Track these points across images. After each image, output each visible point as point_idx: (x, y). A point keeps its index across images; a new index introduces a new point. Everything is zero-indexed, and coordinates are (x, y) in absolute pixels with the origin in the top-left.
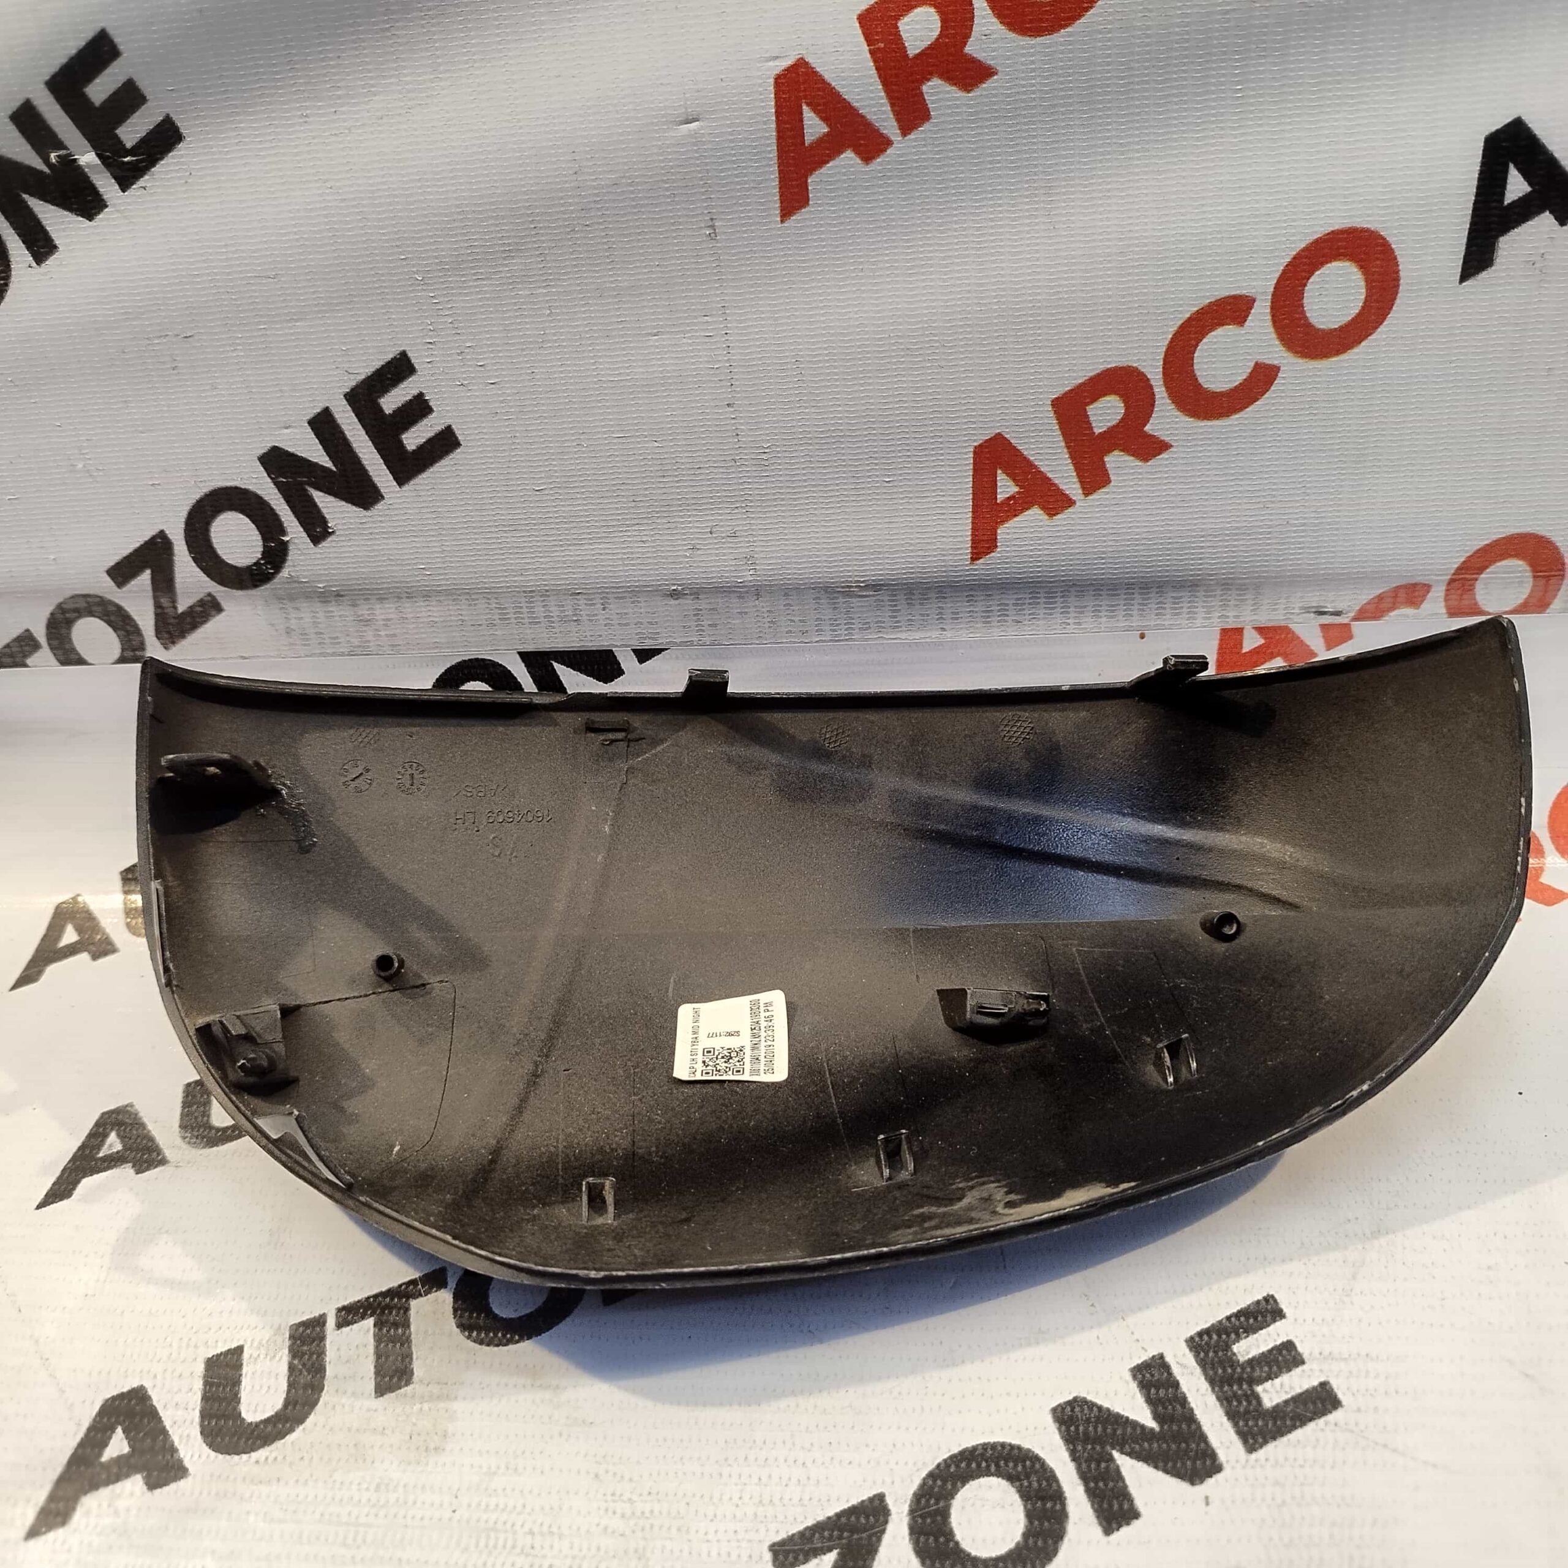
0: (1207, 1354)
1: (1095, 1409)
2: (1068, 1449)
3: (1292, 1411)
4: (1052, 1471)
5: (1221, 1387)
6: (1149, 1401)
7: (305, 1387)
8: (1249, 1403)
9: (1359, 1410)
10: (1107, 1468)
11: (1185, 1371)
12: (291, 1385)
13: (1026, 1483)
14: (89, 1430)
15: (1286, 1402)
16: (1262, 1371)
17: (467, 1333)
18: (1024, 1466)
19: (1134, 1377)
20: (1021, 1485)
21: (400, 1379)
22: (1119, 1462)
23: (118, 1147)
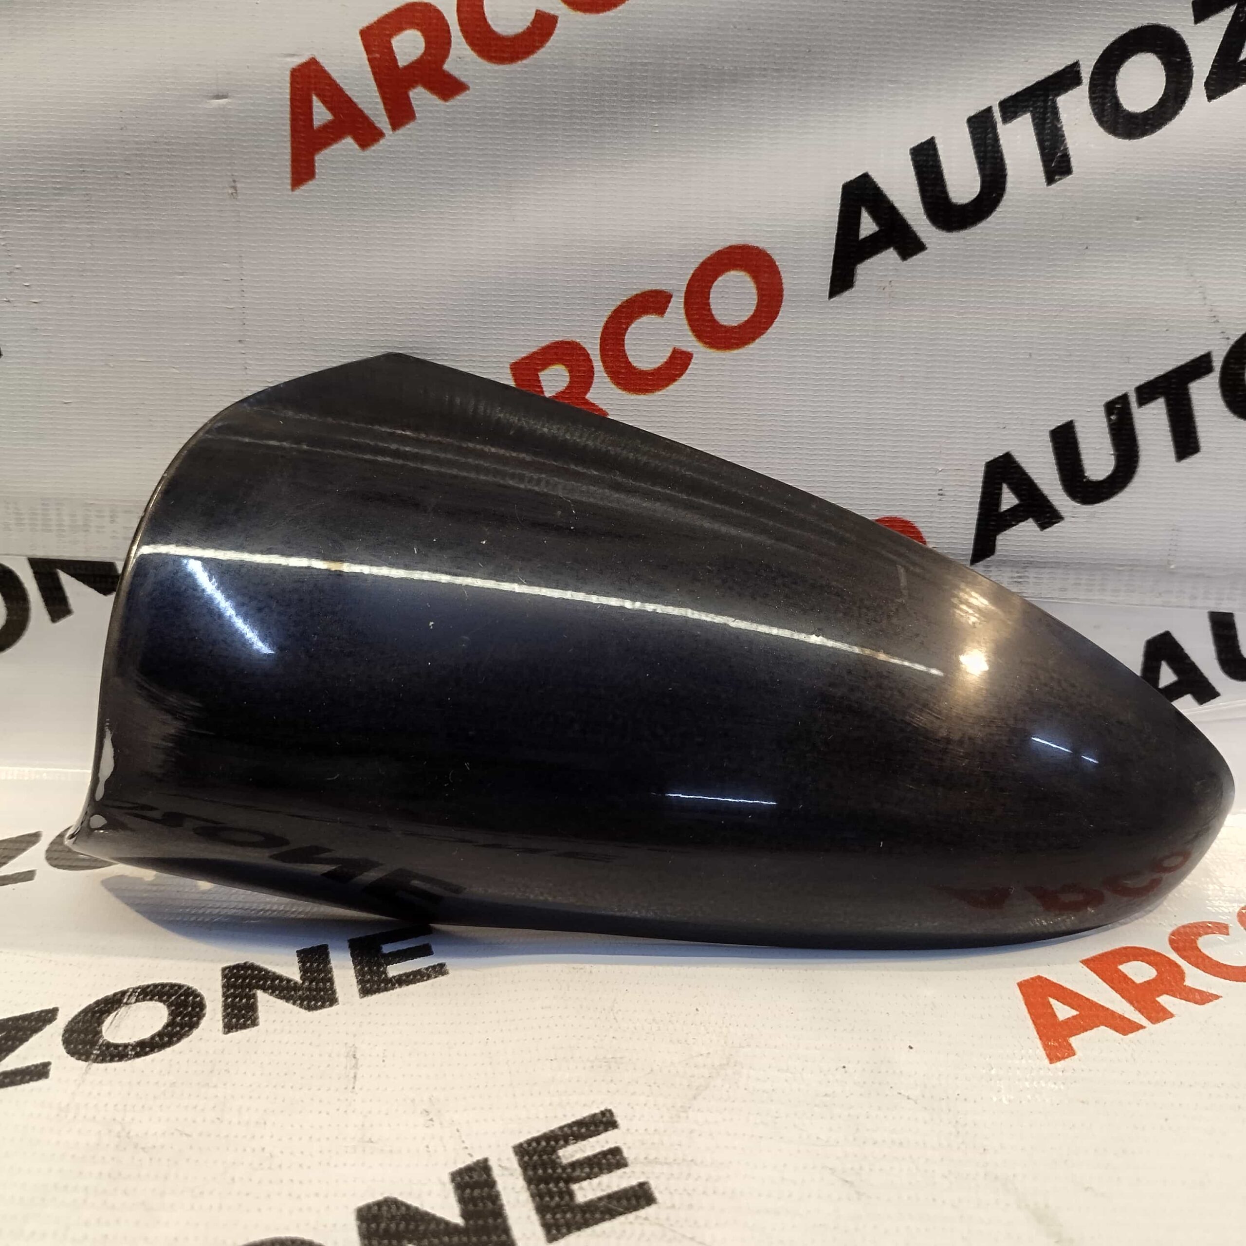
0: (531, 1158)
1: (403, 1208)
3: (605, 1206)
5: (537, 1185)
6: (462, 1200)
8: (562, 1198)
9: (673, 1206)
11: (506, 1173)
15: (600, 1199)
16: (582, 1172)
19: (453, 1180)
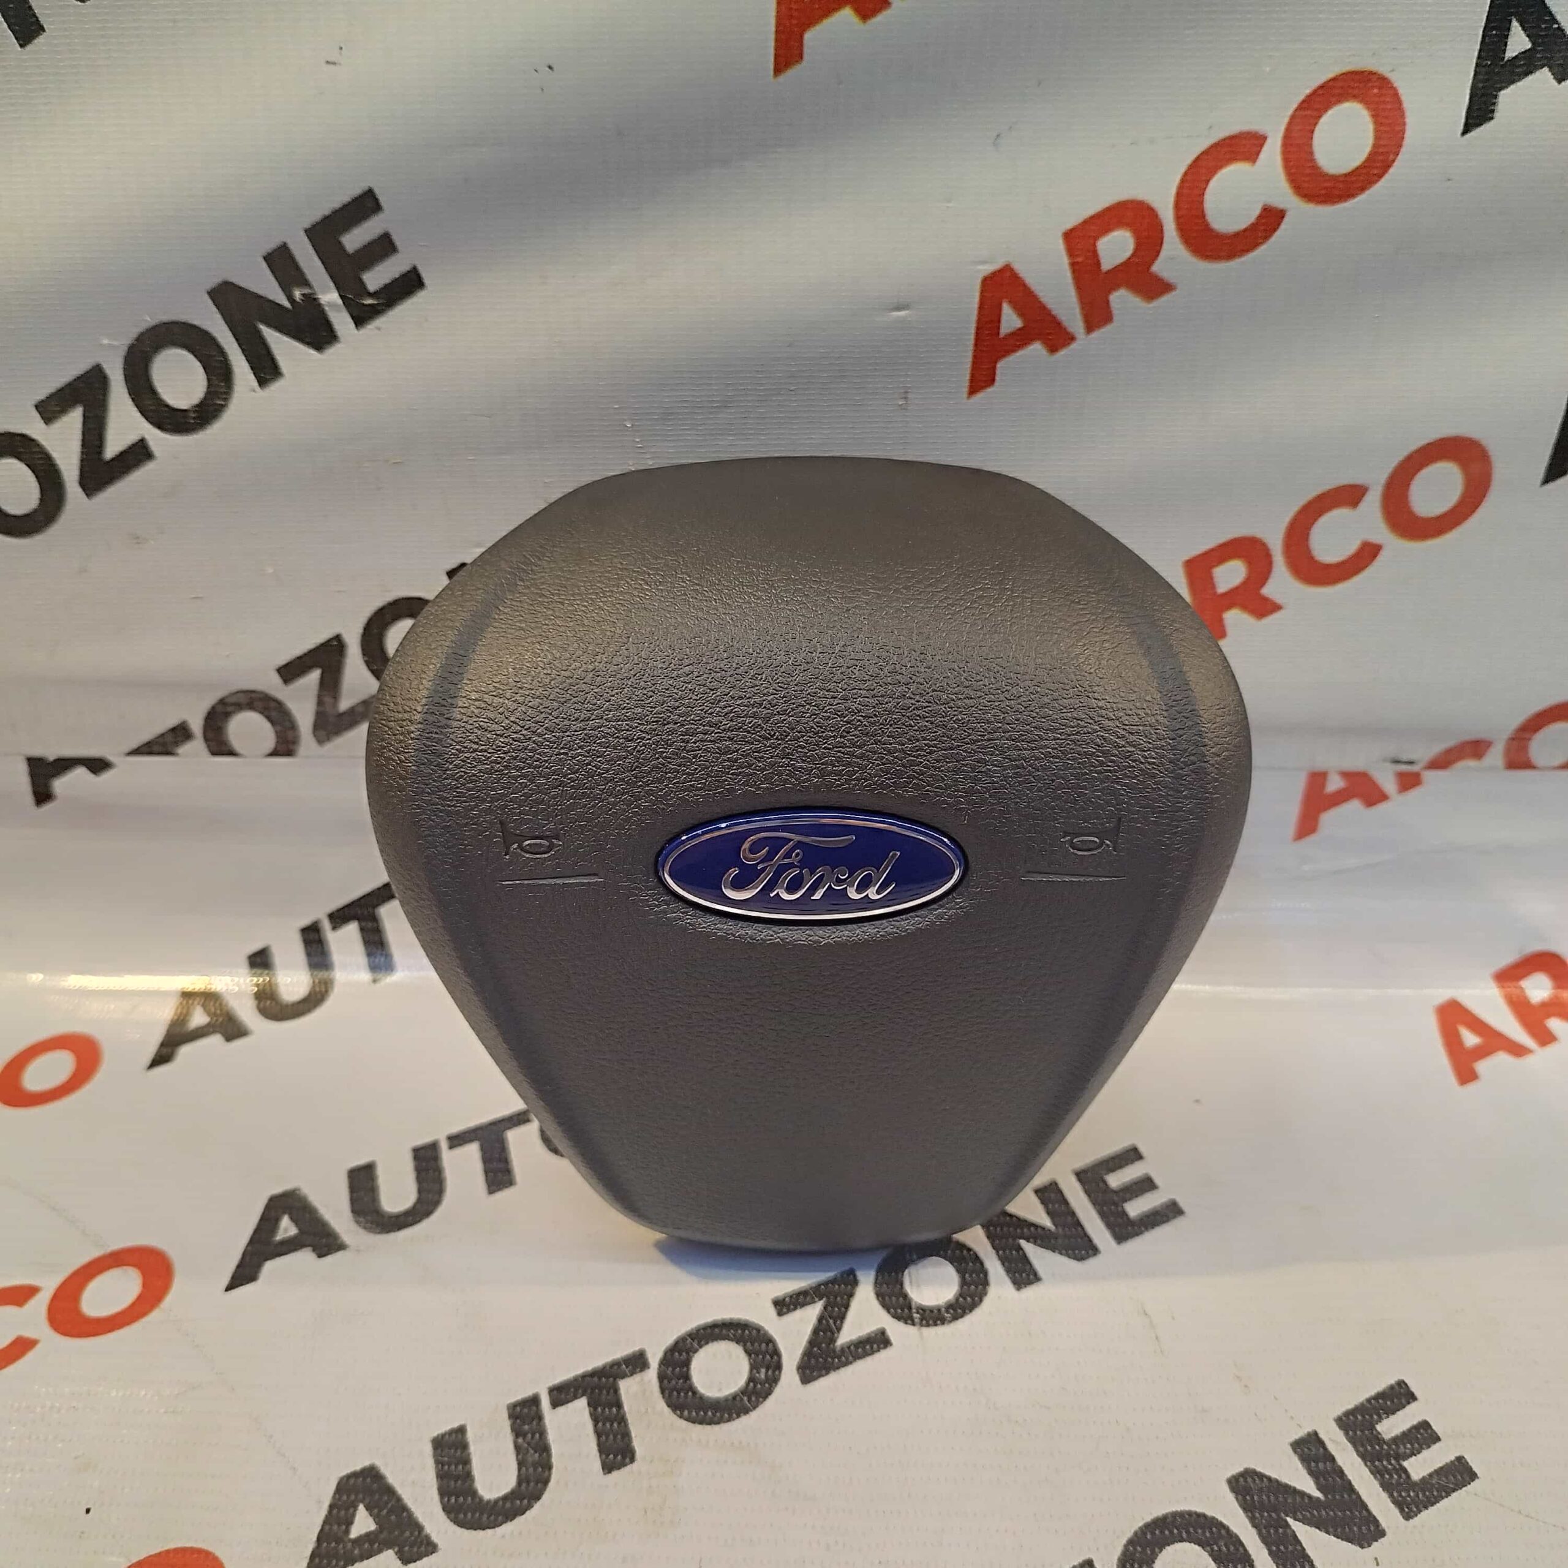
0: (1355, 1433)
1: (1265, 1480)
2: (1247, 1516)
3: (1437, 1482)
4: (1237, 1537)
5: (1373, 1462)
6: (1311, 1473)
7: (535, 1465)
8: (1399, 1476)
9: (1492, 1480)
10: (1285, 1533)
11: (1338, 1446)
12: (521, 1464)
13: (1216, 1548)
14: (331, 1507)
15: (1431, 1475)
16: (1405, 1448)
17: (678, 1412)
18: (1211, 1533)
19: (1295, 1452)
20: (1212, 1550)
21: (624, 1458)
22: (1293, 1528)
23: (293, 1231)
